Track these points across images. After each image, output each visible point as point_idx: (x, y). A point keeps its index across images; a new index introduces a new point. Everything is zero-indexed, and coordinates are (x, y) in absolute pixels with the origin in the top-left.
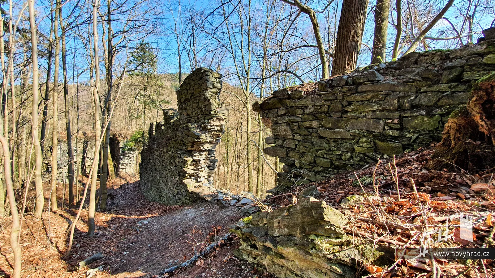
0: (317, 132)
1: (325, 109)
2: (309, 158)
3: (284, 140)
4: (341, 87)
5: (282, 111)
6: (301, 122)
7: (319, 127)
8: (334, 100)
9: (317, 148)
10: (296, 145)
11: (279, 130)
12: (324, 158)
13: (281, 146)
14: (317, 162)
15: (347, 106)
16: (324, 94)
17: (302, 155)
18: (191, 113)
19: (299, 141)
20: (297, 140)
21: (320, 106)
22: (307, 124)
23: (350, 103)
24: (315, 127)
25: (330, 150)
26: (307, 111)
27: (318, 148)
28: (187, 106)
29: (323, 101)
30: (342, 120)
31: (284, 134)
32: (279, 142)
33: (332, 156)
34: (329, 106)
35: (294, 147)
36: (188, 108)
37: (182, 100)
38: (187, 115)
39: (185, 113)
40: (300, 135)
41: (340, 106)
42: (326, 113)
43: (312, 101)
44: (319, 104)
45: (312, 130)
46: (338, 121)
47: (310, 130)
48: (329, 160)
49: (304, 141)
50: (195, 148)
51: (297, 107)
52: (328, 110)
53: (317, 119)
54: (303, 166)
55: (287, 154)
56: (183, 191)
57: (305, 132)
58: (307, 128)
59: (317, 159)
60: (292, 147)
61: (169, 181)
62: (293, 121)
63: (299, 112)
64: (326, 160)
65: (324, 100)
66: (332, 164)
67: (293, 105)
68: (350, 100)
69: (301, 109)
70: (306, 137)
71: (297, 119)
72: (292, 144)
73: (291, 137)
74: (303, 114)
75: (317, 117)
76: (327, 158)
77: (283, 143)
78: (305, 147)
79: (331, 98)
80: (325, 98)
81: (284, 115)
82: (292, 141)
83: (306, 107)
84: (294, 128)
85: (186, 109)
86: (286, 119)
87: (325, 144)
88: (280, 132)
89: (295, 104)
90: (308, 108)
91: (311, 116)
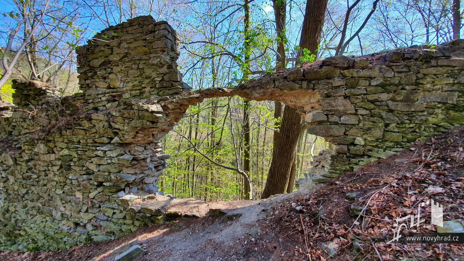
0: (386, 105)
1: (396, 81)
3: (340, 116)
4: (414, 59)
5: (337, 82)
6: (366, 94)
7: (388, 100)
8: (407, 72)
9: (387, 122)
10: (359, 121)
13: (336, 123)
14: (387, 137)
15: (422, 78)
16: (396, 66)
17: (367, 131)
20: (361, 115)
21: (390, 78)
22: (374, 97)
24: (384, 100)
25: (402, 123)
26: (374, 83)
28: (111, 73)
30: (416, 93)
31: (341, 108)
32: (334, 119)
33: (404, 129)
34: (401, 78)
35: (357, 123)
36: (112, 76)
38: (110, 87)
39: (103, 85)
40: (364, 108)
41: (414, 78)
42: (397, 85)
43: (380, 72)
44: (388, 76)
45: (381, 103)
46: (412, 93)
47: (377, 103)
48: (400, 134)
49: (371, 115)
51: (361, 78)
52: (400, 82)
53: (386, 91)
54: (368, 143)
55: (346, 132)
57: (371, 106)
59: (386, 134)
60: (353, 123)
63: (363, 83)
65: (395, 72)
66: (403, 137)
67: (355, 76)
68: (426, 73)
69: (367, 80)
70: (373, 111)
71: (360, 92)
72: (353, 120)
73: (354, 112)
74: (369, 86)
76: (398, 132)
77: (340, 119)
79: (403, 70)
81: (341, 86)
83: (373, 78)
84: (357, 102)
85: (105, 78)
86: (344, 91)
87: (396, 118)
88: (336, 106)
89: (358, 74)
90: (375, 79)
91: (379, 88)
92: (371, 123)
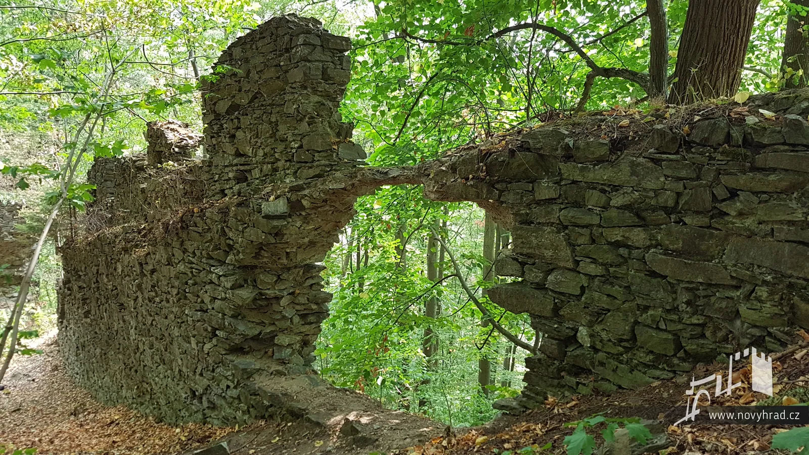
0: (642, 260)
1: (666, 201)
2: (617, 325)
3: (549, 272)
4: (711, 146)
5: (546, 189)
6: (600, 226)
7: (649, 247)
8: (691, 179)
9: (639, 301)
10: (583, 288)
11: (535, 242)
12: (658, 328)
13: (541, 286)
14: (640, 339)
15: (724, 200)
16: (668, 160)
17: (599, 315)
18: (249, 151)
19: (591, 277)
20: (585, 275)
21: (655, 191)
22: (617, 235)
23: (733, 194)
24: (637, 244)
25: (675, 309)
26: (618, 200)
27: (645, 303)
28: (238, 128)
29: (662, 179)
30: (712, 236)
31: (548, 253)
32: (535, 275)
33: (680, 327)
34: (679, 195)
35: (578, 292)
36: (240, 134)
37: (222, 107)
38: (238, 154)
39: (230, 150)
40: (594, 261)
41: (708, 197)
42: (668, 211)
43: (633, 173)
44: (650, 184)
45: (630, 253)
46: (702, 237)
47: (622, 251)
48: (670, 336)
49: (608, 279)
50: (265, 260)
51: (592, 186)
52: (677, 203)
53: (644, 224)
54: (599, 346)
55: (556, 310)
56: (228, 387)
57: (610, 257)
58: (617, 245)
59: (638, 330)
60: (570, 291)
61: (177, 352)
62: (579, 222)
63: (594, 198)
64: (665, 336)
65: (666, 176)
66: (679, 347)
67: (580, 179)
68: (734, 186)
69: (603, 191)
70: (611, 269)
71: (587, 219)
72: (570, 284)
73: (570, 265)
74: (606, 207)
75: (643, 219)
76: (665, 330)
77: (545, 278)
78: (608, 295)
79: (683, 173)
80: (668, 172)
81: (551, 201)
82: (570, 275)
83: (616, 188)
84: (579, 241)
85: (233, 137)
86: (558, 214)
87: (661, 294)
88: (539, 247)
89: (583, 176)
90: (622, 192)
91: (627, 214)
92: (605, 298)
